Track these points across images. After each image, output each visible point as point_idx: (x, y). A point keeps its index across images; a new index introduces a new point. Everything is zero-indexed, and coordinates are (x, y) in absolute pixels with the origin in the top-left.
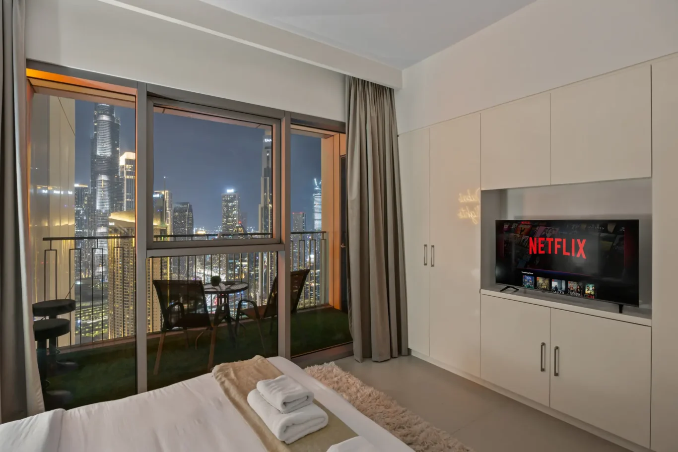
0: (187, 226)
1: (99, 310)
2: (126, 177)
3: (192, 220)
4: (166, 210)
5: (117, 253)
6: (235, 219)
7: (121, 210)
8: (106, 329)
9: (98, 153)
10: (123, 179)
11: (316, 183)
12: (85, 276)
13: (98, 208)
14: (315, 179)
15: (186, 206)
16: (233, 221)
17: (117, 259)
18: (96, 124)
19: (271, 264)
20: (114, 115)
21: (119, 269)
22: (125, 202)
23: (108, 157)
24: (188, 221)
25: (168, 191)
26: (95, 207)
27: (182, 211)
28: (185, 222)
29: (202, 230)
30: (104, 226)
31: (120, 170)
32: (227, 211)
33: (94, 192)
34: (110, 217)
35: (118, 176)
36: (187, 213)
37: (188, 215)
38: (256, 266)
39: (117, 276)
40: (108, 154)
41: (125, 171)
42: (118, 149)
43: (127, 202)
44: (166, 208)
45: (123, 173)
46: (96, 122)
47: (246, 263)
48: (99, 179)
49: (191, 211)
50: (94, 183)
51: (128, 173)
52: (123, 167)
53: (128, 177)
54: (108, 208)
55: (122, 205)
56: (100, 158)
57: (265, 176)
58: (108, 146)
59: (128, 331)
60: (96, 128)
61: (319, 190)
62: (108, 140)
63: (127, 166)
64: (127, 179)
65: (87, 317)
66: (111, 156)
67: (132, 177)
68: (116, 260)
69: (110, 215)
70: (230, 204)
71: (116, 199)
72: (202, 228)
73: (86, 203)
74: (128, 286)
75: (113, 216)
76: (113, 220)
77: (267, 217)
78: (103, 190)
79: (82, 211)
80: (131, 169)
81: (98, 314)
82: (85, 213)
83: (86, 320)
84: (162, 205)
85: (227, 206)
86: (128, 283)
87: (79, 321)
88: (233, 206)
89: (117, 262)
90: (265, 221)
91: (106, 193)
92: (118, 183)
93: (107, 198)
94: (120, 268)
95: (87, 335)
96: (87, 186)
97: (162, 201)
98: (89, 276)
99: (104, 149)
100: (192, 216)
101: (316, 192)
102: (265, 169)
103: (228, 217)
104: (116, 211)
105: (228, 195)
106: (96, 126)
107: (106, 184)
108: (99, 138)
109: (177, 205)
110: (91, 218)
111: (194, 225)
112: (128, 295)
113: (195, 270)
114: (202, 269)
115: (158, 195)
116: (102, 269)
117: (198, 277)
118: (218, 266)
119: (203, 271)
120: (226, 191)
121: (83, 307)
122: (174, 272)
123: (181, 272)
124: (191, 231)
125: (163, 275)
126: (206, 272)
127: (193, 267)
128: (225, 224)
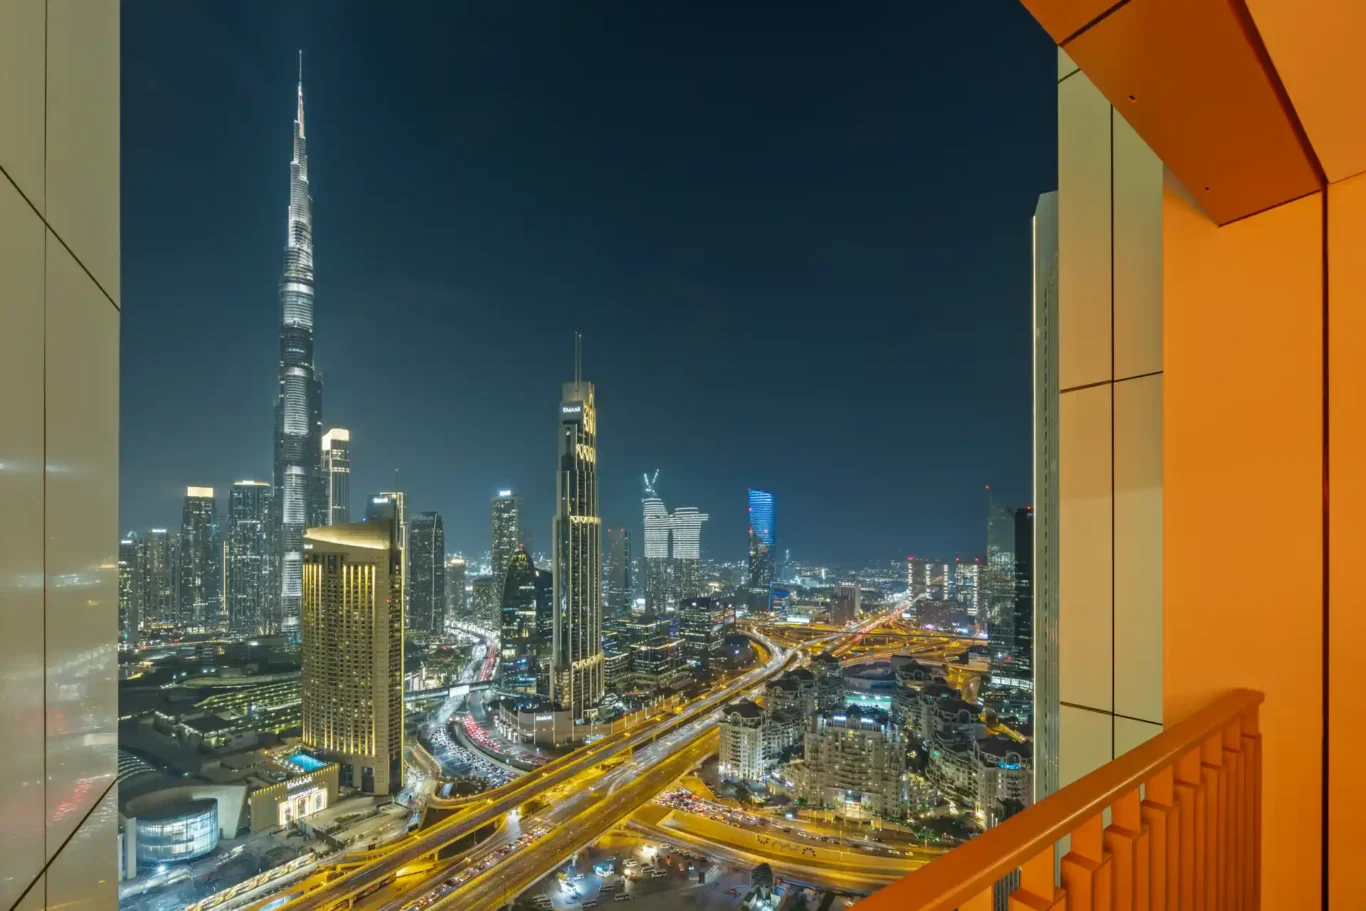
0: (433, 551)
1: (286, 689)
2: (333, 469)
3: (442, 542)
4: (399, 524)
5: (318, 595)
6: (513, 539)
7: (324, 524)
8: (299, 721)
9: (287, 430)
10: (328, 474)
11: (647, 481)
12: (265, 631)
13: (286, 520)
14: (645, 475)
15: (432, 517)
16: (510, 542)
17: (318, 605)
18: (282, 382)
19: (574, 614)
20: (313, 367)
21: (320, 622)
22: (331, 511)
23: (303, 437)
24: (435, 542)
25: (401, 493)
26: (282, 519)
27: (424, 526)
28: (430, 544)
29: (457, 558)
30: (296, 551)
31: (324, 457)
32: (500, 526)
33: (280, 496)
34: (306, 536)
35: (320, 468)
36: (434, 530)
37: (436, 533)
38: (550, 616)
39: (318, 634)
40: (303, 431)
41: (331, 460)
42: (319, 423)
43: (334, 510)
44: (399, 521)
45: (327, 462)
46: (282, 379)
47: (533, 613)
48: (288, 472)
49: (440, 525)
50: (280, 480)
51: (336, 463)
52: (327, 452)
53: (336, 469)
54: (302, 521)
55: (325, 515)
56: (290, 437)
57: (564, 469)
58: (302, 418)
59: (335, 724)
60: (283, 390)
61: (651, 493)
62: (302, 408)
63: (335, 452)
64: (335, 474)
65: (267, 701)
66: (308, 434)
67: (342, 470)
68: (315, 607)
69: (305, 533)
70: (505, 515)
71: (316, 506)
72: (458, 554)
73: (266, 512)
75: (310, 534)
76: (310, 541)
77: (565, 537)
78: (295, 491)
79: (259, 526)
80: (340, 456)
81: (285, 695)
82: (265, 528)
83: (266, 705)
84: (391, 516)
85: (500, 518)
87: (253, 708)
88: (510, 519)
89: (317, 609)
90: (563, 543)
91: (299, 496)
92: (320, 480)
93: (301, 503)
94: (323, 619)
95: (267, 730)
96: (267, 485)
97: (393, 510)
98: (270, 631)
99: (295, 424)
100: (443, 534)
101: (647, 495)
102: (563, 458)
103: (502, 535)
104: (316, 526)
105: (503, 500)
106: (282, 385)
107: (299, 481)
108: (288, 406)
109: (416, 517)
110: (276, 537)
111: (445, 551)
112: (335, 665)
113: (447, 623)
114: (459, 621)
115: (386, 500)
116: (292, 621)
117: (452, 635)
118: (485, 617)
119: (460, 625)
120: (498, 494)
121: (260, 684)
122: (412, 627)
123: (423, 626)
124: (440, 559)
125: (394, 631)
126: (465, 627)
127: (443, 619)
128: (497, 547)
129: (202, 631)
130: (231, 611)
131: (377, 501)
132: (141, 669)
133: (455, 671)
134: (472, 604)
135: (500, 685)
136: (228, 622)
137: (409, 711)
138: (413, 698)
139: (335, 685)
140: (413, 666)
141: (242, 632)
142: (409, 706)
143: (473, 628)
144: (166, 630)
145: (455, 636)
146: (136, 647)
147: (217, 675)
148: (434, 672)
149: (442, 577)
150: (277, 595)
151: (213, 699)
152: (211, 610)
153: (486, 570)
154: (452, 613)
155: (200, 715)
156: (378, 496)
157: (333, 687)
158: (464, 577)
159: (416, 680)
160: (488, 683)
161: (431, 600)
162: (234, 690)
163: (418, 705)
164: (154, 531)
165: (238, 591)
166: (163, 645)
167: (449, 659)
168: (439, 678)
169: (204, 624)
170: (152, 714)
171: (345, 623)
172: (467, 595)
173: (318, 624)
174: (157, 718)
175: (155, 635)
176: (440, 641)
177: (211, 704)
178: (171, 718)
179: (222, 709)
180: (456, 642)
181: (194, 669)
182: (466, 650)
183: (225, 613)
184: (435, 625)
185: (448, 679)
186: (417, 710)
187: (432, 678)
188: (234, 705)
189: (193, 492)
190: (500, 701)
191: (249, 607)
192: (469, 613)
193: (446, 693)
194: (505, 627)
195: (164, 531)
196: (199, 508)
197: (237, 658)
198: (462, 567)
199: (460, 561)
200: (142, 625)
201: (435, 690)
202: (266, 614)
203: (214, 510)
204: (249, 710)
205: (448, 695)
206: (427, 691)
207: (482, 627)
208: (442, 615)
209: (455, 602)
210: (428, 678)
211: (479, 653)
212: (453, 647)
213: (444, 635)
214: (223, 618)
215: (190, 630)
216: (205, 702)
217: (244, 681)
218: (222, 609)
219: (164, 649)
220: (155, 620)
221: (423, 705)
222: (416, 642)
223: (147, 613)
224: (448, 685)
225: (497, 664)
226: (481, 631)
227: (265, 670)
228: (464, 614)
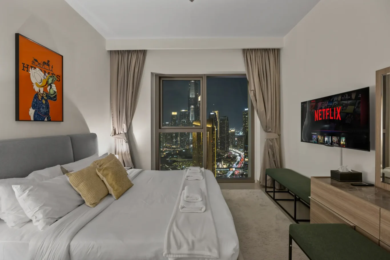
0: (226, 128)
3: (228, 125)
5: (196, 139)
9: (190, 96)
13: (190, 120)
15: (225, 118)
25: (218, 111)
26: (189, 119)
27: (223, 120)
28: (225, 126)
31: (199, 102)
32: (245, 120)
33: (189, 113)
35: (198, 106)
36: (226, 121)
39: (196, 149)
40: (194, 96)
42: (197, 94)
44: (217, 119)
45: (200, 104)
46: (189, 84)
48: (191, 107)
49: (227, 120)
50: (189, 110)
54: (194, 120)
55: (199, 118)
56: (191, 99)
58: (194, 93)
60: (190, 86)
62: (194, 90)
65: (186, 165)
66: (195, 97)
69: (194, 123)
70: (247, 116)
71: (197, 115)
72: (234, 129)
73: (187, 118)
74: (199, 154)
76: (194, 125)
81: (190, 164)
82: (187, 121)
85: (245, 117)
86: (200, 153)
87: (183, 167)
89: (196, 143)
91: (193, 113)
92: (198, 109)
93: (193, 115)
94: (197, 145)
96: (187, 111)
97: (215, 116)
98: (187, 148)
99: (192, 95)
100: (228, 122)
103: (246, 123)
104: (197, 121)
105: (246, 112)
107: (193, 109)
108: (191, 90)
109: (222, 118)
111: (229, 127)
112: (200, 158)
113: (230, 149)
114: (233, 149)
115: (213, 113)
116: (192, 146)
117: (231, 152)
118: (241, 148)
119: (233, 150)
120: (245, 110)
121: (185, 161)
122: (220, 149)
123: (223, 149)
124: (228, 130)
125: (213, 150)
126: (235, 151)
127: (229, 147)
128: (244, 126)
129: (175, 147)
130: (180, 142)
131: (211, 114)
132: (164, 155)
133: (231, 163)
134: (237, 143)
135: (244, 169)
136: (179, 145)
137: (218, 173)
138: (220, 170)
139: (200, 163)
140: (219, 161)
141: (182, 148)
142: (218, 172)
143: (237, 151)
144: (169, 146)
145: (232, 153)
146: (163, 150)
147: (176, 158)
148: (225, 163)
149: (228, 135)
150: (189, 138)
151: (176, 163)
152: (177, 141)
153: (241, 134)
154: (231, 146)
155: (173, 167)
156: (212, 112)
157: (199, 164)
158: (235, 135)
159: (220, 165)
160: (240, 168)
161: (225, 142)
162: (180, 162)
163: (221, 172)
164: (166, 123)
165: (181, 138)
166: (168, 149)
167: (230, 160)
168: (227, 165)
169: (175, 145)
170: (165, 165)
171: (202, 147)
172: (236, 141)
173: (196, 147)
174: (166, 166)
175: (167, 147)
176: (228, 154)
177: (175, 164)
178: (168, 167)
179: (177, 166)
180: (232, 155)
181: (173, 155)
182: (235, 157)
183: (179, 143)
184: (226, 150)
185: (229, 165)
186: (221, 173)
187: (225, 165)
188: (180, 165)
189: (173, 113)
190: (244, 174)
191: (184, 141)
192: (236, 146)
193: (228, 169)
194: (245, 151)
195: (168, 123)
196: (174, 117)
197: (180, 154)
198: (234, 133)
199: (234, 131)
200: (164, 145)
201: (225, 168)
202: (187, 144)
203: (177, 117)
204: (182, 167)
205: (229, 170)
206: (224, 168)
207: (240, 151)
208: (228, 147)
209: (232, 143)
210: (224, 165)
211: (239, 158)
212: (231, 156)
213: (229, 152)
214: (179, 144)
215: (173, 146)
216: (174, 164)
217: (182, 160)
218: (178, 142)
219: (168, 150)
220: (167, 144)
221: (222, 172)
222: (221, 154)
223: (165, 142)
224: (229, 167)
225: (243, 163)
226: (239, 152)
227: (186, 158)
228: (235, 147)
